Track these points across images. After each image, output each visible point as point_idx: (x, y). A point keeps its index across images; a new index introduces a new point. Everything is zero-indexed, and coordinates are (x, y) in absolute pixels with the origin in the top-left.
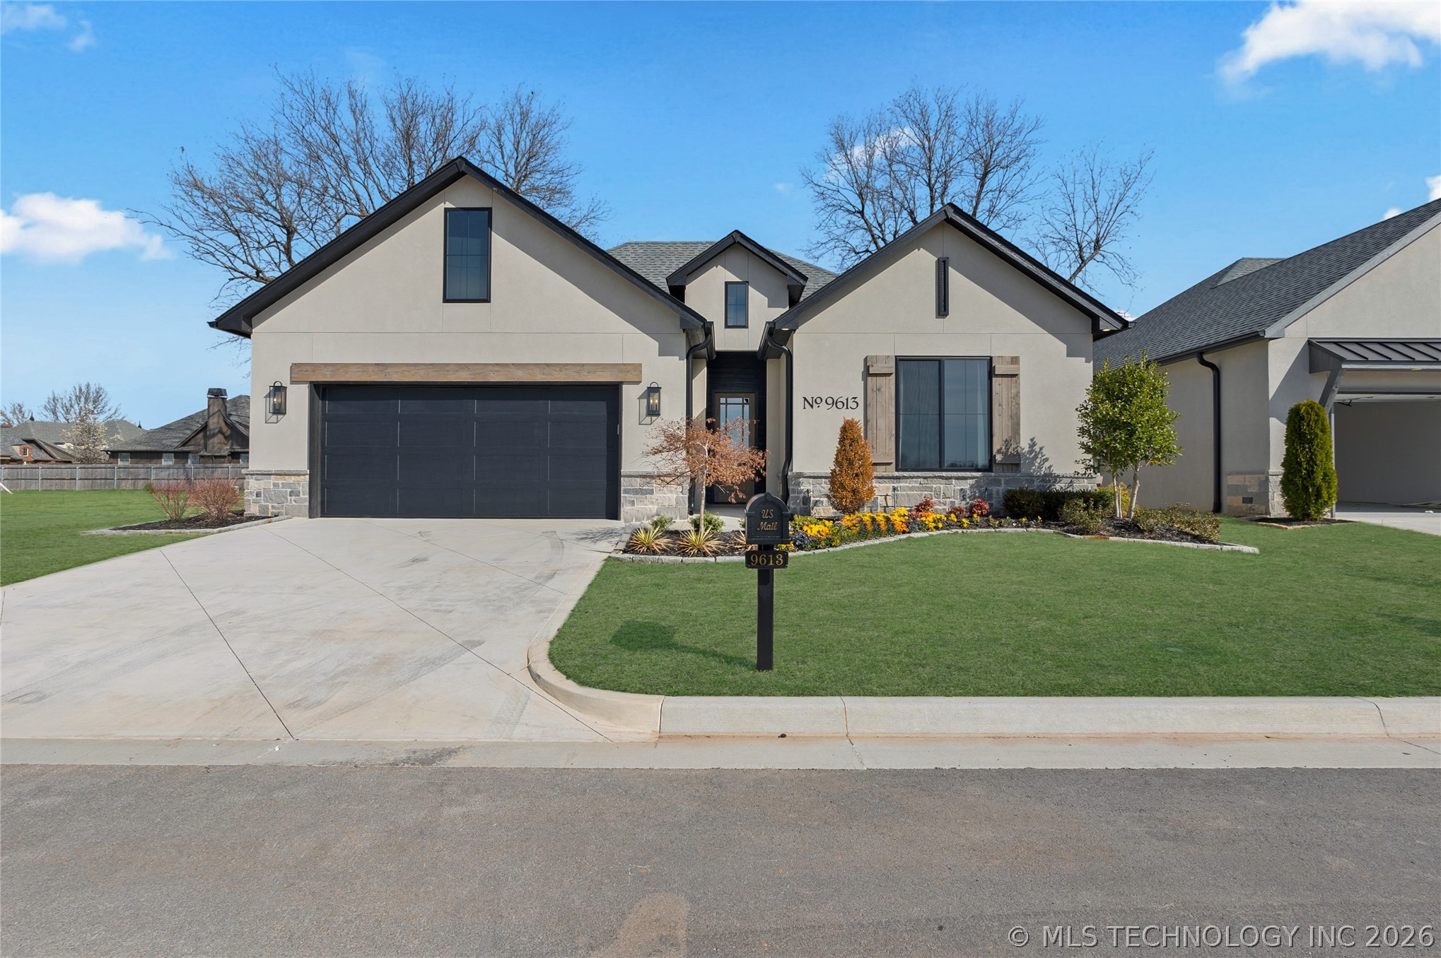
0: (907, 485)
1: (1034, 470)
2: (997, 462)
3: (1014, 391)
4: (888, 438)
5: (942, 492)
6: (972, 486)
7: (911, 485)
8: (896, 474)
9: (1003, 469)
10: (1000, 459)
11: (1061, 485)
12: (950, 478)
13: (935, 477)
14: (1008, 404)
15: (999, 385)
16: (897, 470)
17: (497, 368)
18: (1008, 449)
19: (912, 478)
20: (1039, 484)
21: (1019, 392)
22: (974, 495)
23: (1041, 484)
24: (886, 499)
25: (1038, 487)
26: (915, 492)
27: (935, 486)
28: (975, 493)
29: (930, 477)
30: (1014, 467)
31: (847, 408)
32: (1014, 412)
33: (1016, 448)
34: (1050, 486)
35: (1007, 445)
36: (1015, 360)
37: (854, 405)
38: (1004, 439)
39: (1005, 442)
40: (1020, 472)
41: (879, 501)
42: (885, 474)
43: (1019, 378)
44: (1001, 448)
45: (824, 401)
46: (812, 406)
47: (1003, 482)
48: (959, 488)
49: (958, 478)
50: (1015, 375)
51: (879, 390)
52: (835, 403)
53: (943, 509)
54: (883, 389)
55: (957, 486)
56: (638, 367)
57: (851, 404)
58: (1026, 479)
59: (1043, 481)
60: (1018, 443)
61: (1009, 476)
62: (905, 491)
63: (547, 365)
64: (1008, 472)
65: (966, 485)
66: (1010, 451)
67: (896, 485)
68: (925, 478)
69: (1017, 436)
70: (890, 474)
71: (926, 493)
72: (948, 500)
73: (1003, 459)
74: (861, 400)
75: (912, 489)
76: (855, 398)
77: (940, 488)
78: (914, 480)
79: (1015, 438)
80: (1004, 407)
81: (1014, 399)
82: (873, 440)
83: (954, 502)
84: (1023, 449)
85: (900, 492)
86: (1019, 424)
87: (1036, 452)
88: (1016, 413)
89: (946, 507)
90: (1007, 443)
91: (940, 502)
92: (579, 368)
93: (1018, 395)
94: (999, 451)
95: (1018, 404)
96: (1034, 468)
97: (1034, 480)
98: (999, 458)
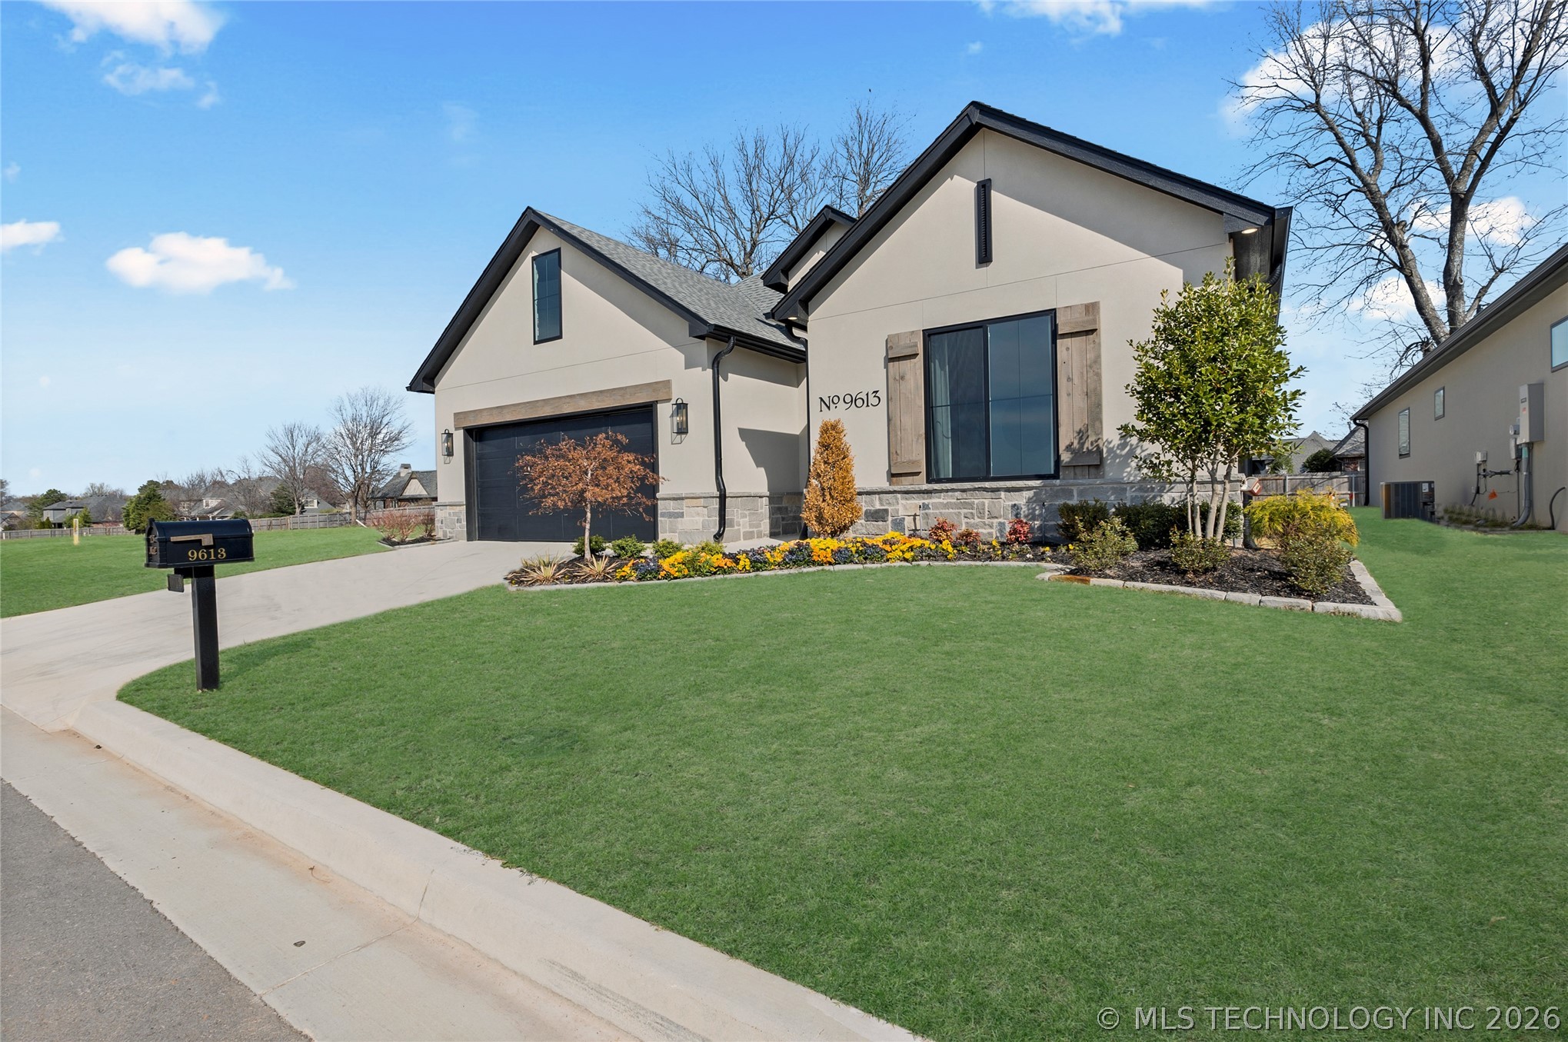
0: (941, 500)
1: (1129, 473)
2: (1063, 464)
3: (1091, 356)
4: (915, 440)
5: (987, 509)
6: (1029, 501)
7: (945, 501)
8: (926, 487)
9: (1075, 474)
10: (1068, 460)
11: (1173, 495)
12: (998, 490)
13: (975, 489)
14: (1082, 377)
15: (1068, 349)
16: (929, 481)
17: (568, 400)
18: (1084, 443)
19: (947, 491)
20: (1134, 494)
21: (1098, 357)
22: (1033, 514)
23: (1139, 494)
24: (915, 520)
25: (1133, 499)
26: (951, 510)
27: (976, 501)
28: (1034, 509)
29: (970, 490)
30: (1092, 470)
31: (868, 406)
32: (1091, 387)
33: (1096, 441)
34: (1154, 497)
35: (1081, 438)
36: (1092, 308)
37: (875, 401)
38: (1077, 429)
39: (1079, 433)
40: (1103, 477)
41: (906, 523)
42: (910, 488)
43: (1099, 336)
44: (1072, 443)
45: (841, 399)
46: (829, 408)
47: (1075, 494)
48: (1011, 503)
49: (1008, 490)
50: (1093, 331)
51: (902, 378)
52: (854, 401)
53: (989, 533)
54: (907, 377)
55: (1006, 501)
56: (667, 384)
57: (873, 400)
58: (1112, 488)
59: (1140, 489)
60: (1099, 433)
61: (1082, 484)
62: (937, 508)
63: (601, 392)
64: (1083, 477)
65: (1022, 499)
66: (1086, 446)
67: (926, 502)
68: (964, 491)
69: (1097, 424)
70: (917, 488)
71: (966, 511)
72: (995, 521)
73: (1072, 459)
74: (883, 395)
75: (946, 506)
76: (877, 392)
77: (984, 505)
78: (950, 493)
79: (1093, 426)
80: (1076, 380)
81: (1091, 367)
82: (896, 444)
83: (1004, 524)
84: (1110, 443)
85: (931, 511)
86: (1099, 405)
87: (1131, 445)
88: (1095, 389)
89: (993, 531)
90: (1082, 435)
91: (984, 523)
92: (623, 391)
93: (1097, 360)
94: (1069, 448)
95: (1098, 375)
96: (1128, 469)
97: (1126, 489)
98: (1065, 457)
